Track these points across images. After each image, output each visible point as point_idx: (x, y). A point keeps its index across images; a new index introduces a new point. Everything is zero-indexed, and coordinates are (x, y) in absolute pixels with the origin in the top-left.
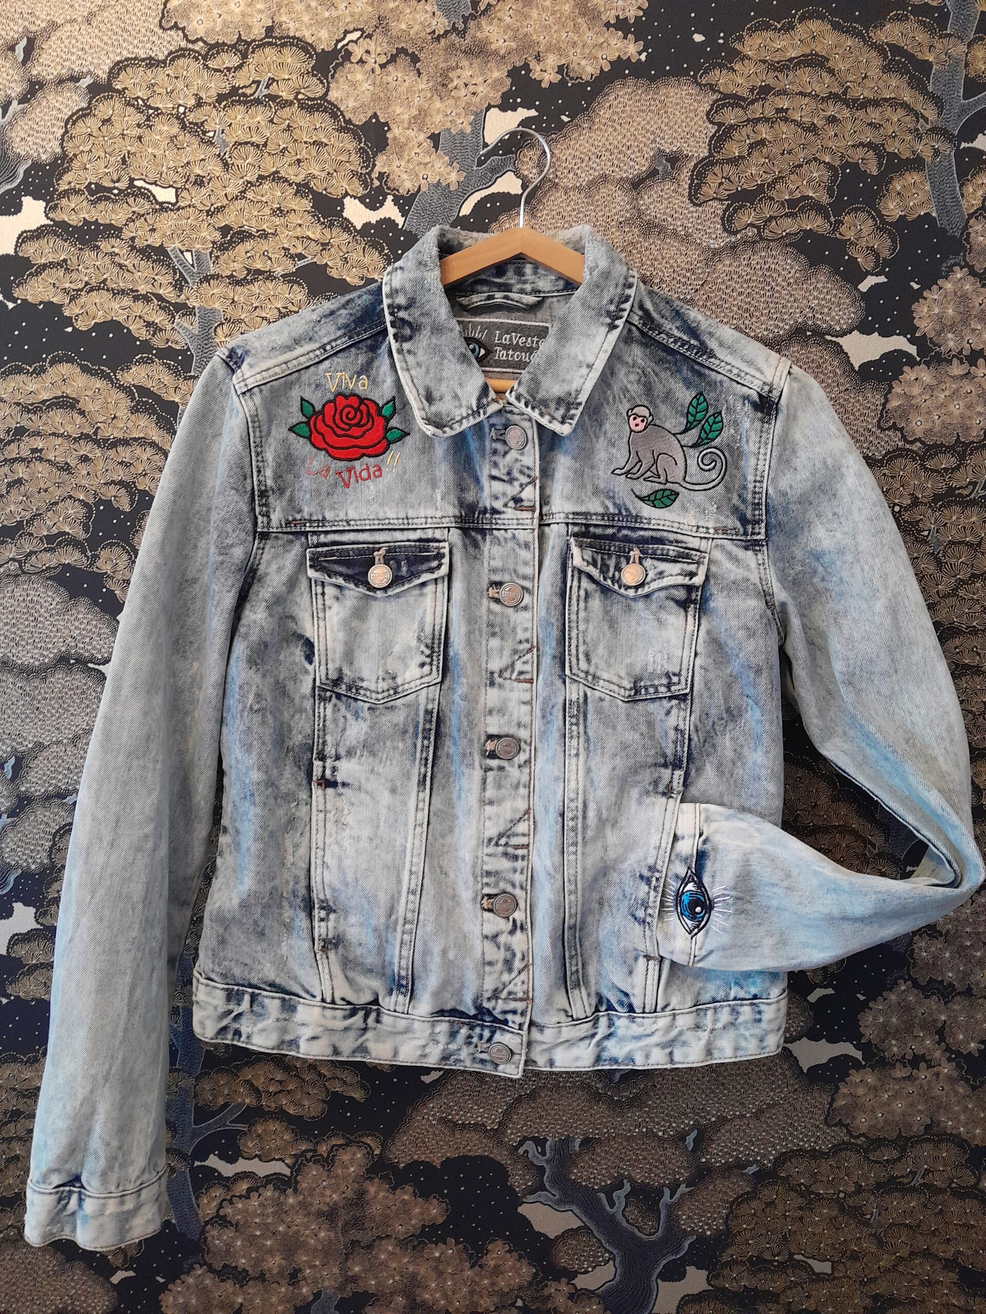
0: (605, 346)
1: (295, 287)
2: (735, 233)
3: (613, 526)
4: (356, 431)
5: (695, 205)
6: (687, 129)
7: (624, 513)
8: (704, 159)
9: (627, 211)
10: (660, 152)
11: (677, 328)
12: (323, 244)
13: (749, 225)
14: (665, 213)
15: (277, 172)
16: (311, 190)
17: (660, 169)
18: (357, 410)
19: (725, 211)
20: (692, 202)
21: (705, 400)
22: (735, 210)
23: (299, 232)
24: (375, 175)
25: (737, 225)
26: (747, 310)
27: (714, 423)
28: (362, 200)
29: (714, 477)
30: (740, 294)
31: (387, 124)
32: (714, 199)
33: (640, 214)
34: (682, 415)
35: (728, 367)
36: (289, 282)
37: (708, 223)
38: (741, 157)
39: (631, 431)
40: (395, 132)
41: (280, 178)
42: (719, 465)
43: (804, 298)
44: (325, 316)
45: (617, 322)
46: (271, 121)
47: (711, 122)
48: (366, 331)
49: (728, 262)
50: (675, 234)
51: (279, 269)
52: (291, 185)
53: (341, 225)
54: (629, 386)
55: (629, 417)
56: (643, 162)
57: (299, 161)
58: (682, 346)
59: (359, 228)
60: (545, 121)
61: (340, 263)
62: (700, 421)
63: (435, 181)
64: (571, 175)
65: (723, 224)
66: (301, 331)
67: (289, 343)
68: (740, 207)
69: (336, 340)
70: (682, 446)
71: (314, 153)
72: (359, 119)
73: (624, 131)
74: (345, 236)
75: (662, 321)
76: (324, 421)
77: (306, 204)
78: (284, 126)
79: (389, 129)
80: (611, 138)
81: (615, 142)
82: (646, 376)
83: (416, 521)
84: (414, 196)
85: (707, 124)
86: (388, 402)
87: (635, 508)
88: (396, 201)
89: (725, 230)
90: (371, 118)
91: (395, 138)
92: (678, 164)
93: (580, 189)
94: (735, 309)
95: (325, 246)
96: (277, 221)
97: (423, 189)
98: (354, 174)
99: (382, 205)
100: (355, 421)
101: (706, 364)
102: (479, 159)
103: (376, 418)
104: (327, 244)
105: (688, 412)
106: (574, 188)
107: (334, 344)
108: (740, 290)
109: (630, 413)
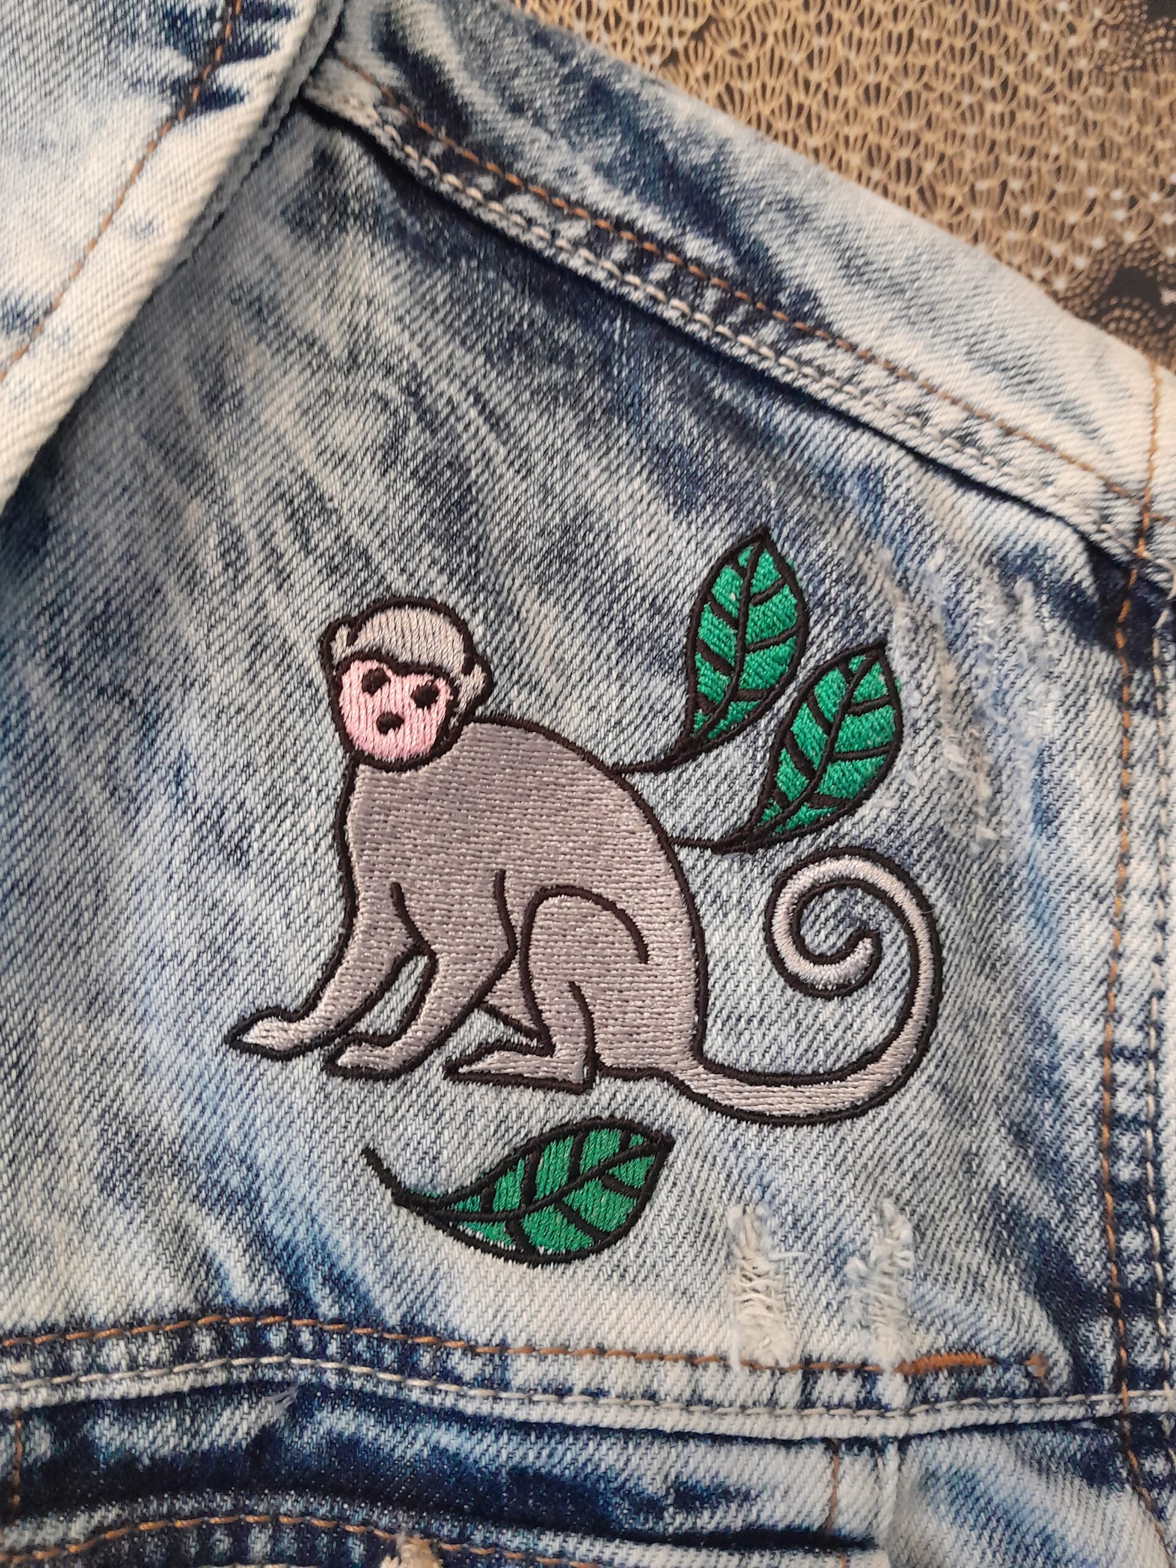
3: (259, 1388)
7: (327, 1306)
11: (605, 171)
21: (787, 573)
27: (849, 707)
29: (874, 1029)
30: (873, 94)
34: (659, 661)
35: (906, 393)
39: (356, 757)
42: (895, 956)
43: (1138, 142)
45: (231, 75)
54: (330, 483)
55: (335, 670)
58: (640, 262)
62: (767, 697)
70: (667, 843)
75: (516, 129)
82: (429, 421)
87: (394, 1279)
101: (779, 370)
105: (694, 643)
108: (871, 79)
109: (340, 648)
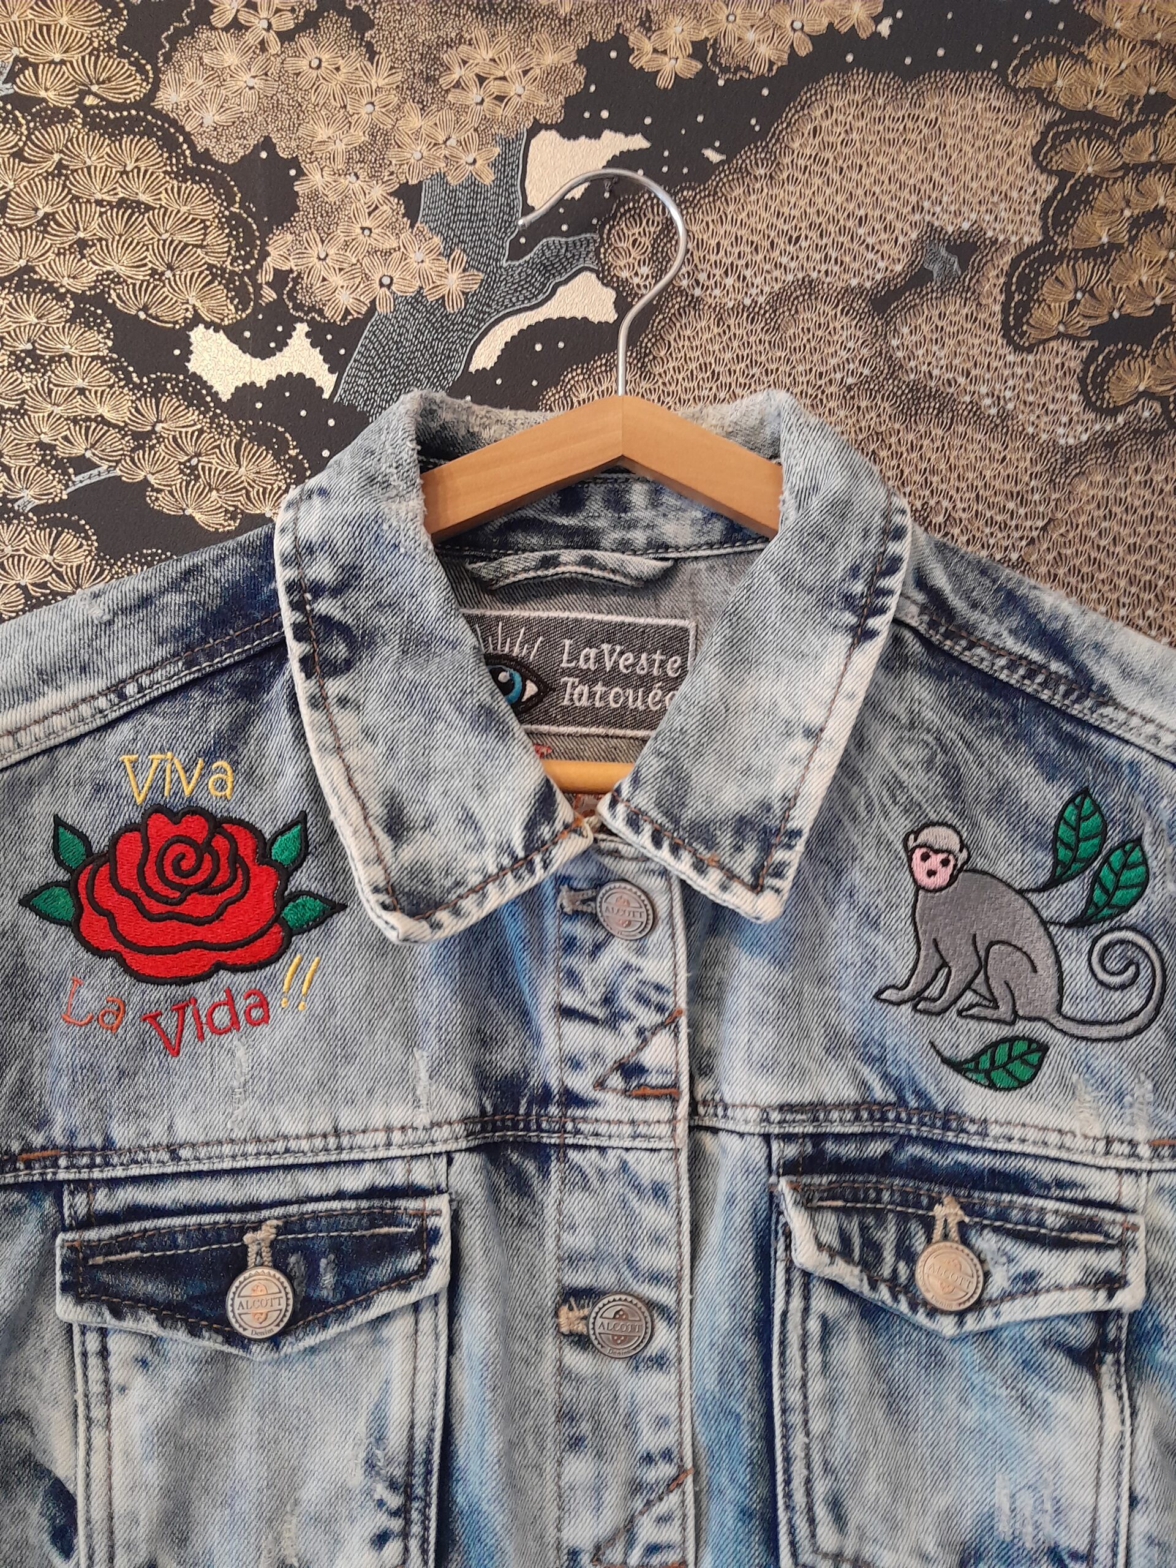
0: (848, 684)
1: (67, 536)
2: (1114, 412)
3: (884, 1135)
4: (201, 905)
5: (1018, 349)
6: (992, 184)
7: (913, 1103)
8: (1031, 249)
9: (863, 362)
10: (933, 233)
11: (1013, 632)
12: (136, 436)
13: (1141, 395)
14: (950, 367)
15: (29, 269)
16: (111, 311)
17: (935, 268)
18: (204, 849)
19: (1087, 363)
20: (1010, 342)
21: (1097, 808)
22: (1110, 362)
23: (78, 405)
24: (265, 276)
25: (1115, 395)
26: (1149, 586)
27: (1125, 866)
28: (233, 333)
29: (1136, 1003)
30: (1132, 549)
31: (294, 162)
32: (1059, 336)
33: (895, 368)
34: (1040, 845)
35: (1150, 729)
36: (52, 523)
37: (1050, 389)
38: (1115, 246)
39: (918, 888)
40: (316, 179)
41: (34, 283)
42: (1146, 973)
44: (126, 611)
45: (874, 623)
46: (19, 155)
47: (1043, 170)
48: (231, 645)
49: (1099, 478)
50: (976, 413)
51: (27, 494)
52: (60, 297)
53: (183, 392)
54: (904, 776)
55: (910, 853)
56: (894, 253)
57: (82, 244)
58: (1031, 675)
59: (225, 396)
60: (666, 162)
61: (179, 480)
62: (1089, 862)
63: (411, 291)
64: (729, 281)
65: (1084, 392)
66: (62, 648)
67: (25, 681)
68: (1122, 354)
69: (152, 669)
70: (1044, 923)
71: (119, 228)
72: (229, 152)
73: (850, 186)
74: (193, 415)
75: (975, 616)
76: (113, 879)
77: (98, 342)
78: (49, 165)
79: (301, 173)
80: (820, 200)
81: (831, 210)
82: (946, 753)
83: (359, 1139)
84: (359, 325)
85: (1035, 173)
86: (288, 828)
87: (942, 1092)
88: (316, 337)
89: (1089, 405)
90: (257, 148)
91: (314, 196)
92: (975, 258)
93: (752, 313)
94: (1123, 583)
95: (142, 439)
96: (27, 382)
97: (381, 310)
98: (215, 273)
99: (282, 344)
100: (201, 877)
101: (1093, 719)
102: (514, 243)
103: (254, 869)
104: (148, 435)
105: (1056, 838)
106: (738, 309)
107: (145, 680)
108: (1131, 541)
109: (911, 844)
